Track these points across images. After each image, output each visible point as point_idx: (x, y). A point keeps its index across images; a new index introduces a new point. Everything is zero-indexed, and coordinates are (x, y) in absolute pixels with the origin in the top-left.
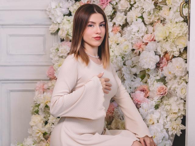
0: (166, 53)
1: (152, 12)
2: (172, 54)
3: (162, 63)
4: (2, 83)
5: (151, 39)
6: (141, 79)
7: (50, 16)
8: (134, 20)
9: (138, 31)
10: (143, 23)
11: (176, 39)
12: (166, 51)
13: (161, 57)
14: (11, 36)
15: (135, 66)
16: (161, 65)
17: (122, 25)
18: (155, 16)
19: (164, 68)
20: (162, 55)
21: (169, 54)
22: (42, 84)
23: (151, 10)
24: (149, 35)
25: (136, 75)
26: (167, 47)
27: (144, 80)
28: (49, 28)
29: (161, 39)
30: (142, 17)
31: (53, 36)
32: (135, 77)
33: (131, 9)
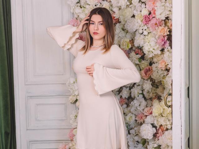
0: (161, 126)
1: (150, 91)
2: (166, 127)
3: (158, 133)
4: (33, 143)
5: (150, 112)
6: (142, 145)
7: (69, 90)
8: (136, 96)
9: (140, 105)
10: (143, 98)
11: (169, 114)
12: (160, 124)
13: (158, 129)
14: (38, 105)
15: (137, 135)
16: (158, 135)
17: (127, 98)
18: (153, 93)
19: (160, 138)
20: (158, 127)
21: (163, 127)
22: (64, 146)
23: (149, 89)
24: (149, 108)
25: (138, 142)
26: (162, 121)
27: (145, 146)
28: (69, 97)
29: (157, 114)
30: (142, 94)
31: (73, 105)
32: (137, 143)
33: (134, 87)
